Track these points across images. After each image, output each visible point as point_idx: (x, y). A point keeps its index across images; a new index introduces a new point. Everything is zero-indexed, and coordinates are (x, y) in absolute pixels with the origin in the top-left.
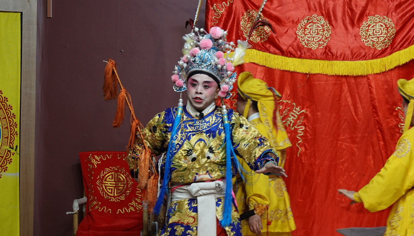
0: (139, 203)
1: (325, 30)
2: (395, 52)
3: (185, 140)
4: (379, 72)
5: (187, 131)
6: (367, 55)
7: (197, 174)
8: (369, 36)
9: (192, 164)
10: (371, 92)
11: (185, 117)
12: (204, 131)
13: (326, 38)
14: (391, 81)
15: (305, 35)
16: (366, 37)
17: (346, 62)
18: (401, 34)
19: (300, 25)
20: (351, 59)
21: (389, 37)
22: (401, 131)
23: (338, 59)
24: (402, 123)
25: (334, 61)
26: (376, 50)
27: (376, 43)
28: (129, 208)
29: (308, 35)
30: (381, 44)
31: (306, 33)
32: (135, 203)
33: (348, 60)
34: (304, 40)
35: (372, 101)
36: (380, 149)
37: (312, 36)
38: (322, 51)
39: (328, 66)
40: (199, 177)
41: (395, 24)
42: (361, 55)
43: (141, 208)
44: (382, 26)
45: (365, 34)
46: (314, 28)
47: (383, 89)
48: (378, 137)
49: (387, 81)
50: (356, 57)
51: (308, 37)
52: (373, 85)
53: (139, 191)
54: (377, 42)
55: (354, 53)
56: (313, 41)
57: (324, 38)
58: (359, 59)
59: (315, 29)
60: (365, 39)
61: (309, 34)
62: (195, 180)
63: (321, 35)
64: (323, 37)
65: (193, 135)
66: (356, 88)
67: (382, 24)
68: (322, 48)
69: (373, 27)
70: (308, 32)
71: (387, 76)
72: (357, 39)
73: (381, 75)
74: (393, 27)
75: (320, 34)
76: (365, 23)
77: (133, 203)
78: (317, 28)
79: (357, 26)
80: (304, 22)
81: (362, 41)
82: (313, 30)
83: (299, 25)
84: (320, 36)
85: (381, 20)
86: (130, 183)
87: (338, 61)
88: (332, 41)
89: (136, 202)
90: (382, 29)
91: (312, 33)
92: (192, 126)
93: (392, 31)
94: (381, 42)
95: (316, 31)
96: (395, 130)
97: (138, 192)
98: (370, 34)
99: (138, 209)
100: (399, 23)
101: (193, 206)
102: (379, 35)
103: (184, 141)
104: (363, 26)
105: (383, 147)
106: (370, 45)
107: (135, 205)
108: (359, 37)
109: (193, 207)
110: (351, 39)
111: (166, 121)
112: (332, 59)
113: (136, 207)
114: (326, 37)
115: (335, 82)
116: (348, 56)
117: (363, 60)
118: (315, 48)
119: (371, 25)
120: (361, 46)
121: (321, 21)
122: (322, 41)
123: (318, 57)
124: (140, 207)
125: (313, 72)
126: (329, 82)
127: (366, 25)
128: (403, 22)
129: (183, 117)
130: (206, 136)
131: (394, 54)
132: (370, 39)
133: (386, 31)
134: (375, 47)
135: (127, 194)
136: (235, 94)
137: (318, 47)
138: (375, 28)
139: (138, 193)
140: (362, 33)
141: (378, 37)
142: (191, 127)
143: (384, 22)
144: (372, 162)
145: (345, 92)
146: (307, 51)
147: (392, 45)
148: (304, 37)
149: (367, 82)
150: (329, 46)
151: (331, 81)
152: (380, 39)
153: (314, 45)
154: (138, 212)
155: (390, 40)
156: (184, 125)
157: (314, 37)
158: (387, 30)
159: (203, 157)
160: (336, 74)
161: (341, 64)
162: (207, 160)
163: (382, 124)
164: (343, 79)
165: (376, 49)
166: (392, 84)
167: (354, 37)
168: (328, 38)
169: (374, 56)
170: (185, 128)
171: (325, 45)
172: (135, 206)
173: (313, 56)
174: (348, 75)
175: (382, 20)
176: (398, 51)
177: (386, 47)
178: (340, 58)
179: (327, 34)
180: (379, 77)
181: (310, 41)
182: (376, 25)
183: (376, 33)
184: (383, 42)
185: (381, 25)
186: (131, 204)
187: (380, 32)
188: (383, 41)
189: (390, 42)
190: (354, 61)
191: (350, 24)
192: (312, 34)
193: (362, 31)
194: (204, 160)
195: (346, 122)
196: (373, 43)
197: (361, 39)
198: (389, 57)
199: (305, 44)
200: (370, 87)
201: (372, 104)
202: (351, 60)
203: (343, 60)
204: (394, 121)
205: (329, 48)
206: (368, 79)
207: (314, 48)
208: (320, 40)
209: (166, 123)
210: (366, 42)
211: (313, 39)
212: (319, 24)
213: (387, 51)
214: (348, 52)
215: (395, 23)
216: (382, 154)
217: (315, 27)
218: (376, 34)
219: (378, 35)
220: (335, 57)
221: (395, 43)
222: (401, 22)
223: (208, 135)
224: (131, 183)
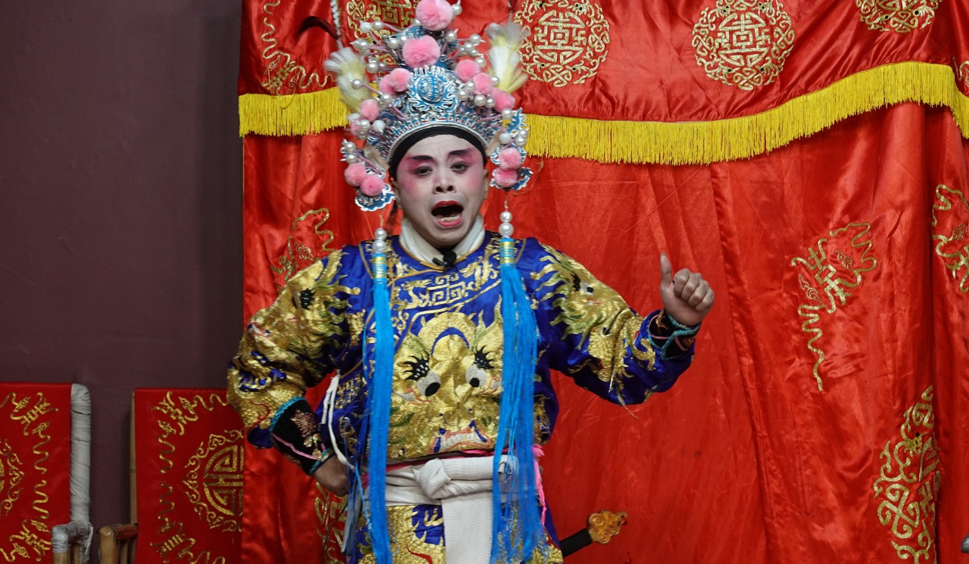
0: (42, 535)
1: (592, 30)
2: (790, 98)
3: (405, 333)
4: (745, 154)
5: (411, 306)
6: (713, 106)
7: (442, 431)
8: (717, 50)
9: (427, 403)
10: (721, 214)
11: (399, 266)
12: (460, 305)
13: (596, 55)
14: (779, 180)
15: (535, 44)
16: (709, 52)
17: (651, 124)
18: (809, 45)
19: (519, 15)
20: (666, 117)
21: (777, 55)
22: (803, 326)
23: (630, 115)
24: (809, 305)
25: (617, 122)
26: (737, 92)
27: (737, 71)
28: (13, 548)
29: (544, 44)
30: (752, 75)
31: (535, 40)
32: (29, 535)
33: (657, 118)
34: (531, 58)
35: (723, 239)
36: (744, 380)
37: (555, 48)
38: (581, 91)
39: (599, 137)
40: (449, 440)
41: (792, 18)
42: (695, 105)
43: (47, 549)
44: (755, 22)
45: (706, 45)
46: (559, 25)
47: (756, 205)
48: (738, 345)
49: (766, 182)
50: (681, 111)
51: (542, 50)
52: (727, 193)
53: (43, 498)
54: (742, 68)
55: (674, 99)
56: (558, 62)
57: (590, 54)
58: (690, 118)
59: (564, 28)
60: (708, 60)
61: (547, 43)
62: (438, 447)
63: (581, 45)
64: (585, 51)
65: (429, 317)
66: (678, 200)
67: (755, 16)
68: (584, 84)
69: (729, 24)
70: (543, 35)
71: (769, 168)
72: (684, 58)
73: (752, 165)
74: (787, 25)
75: (577, 41)
76: (708, 12)
77: (25, 535)
78: (569, 25)
79: (686, 20)
80: (531, 6)
81: (699, 64)
82: (556, 31)
83: (517, 15)
84: (577, 49)
85: (754, 4)
86: (14, 476)
87: (629, 123)
88: (611, 62)
89: (33, 530)
90: (756, 30)
91: (555, 38)
92: (424, 291)
93: (786, 37)
94: (753, 67)
95: (567, 35)
96: (786, 324)
97: (40, 501)
98: (723, 44)
99: (37, 551)
100: (805, 14)
101: (428, 524)
102: (747, 47)
103: (401, 337)
104: (702, 21)
105: (750, 375)
106: (721, 77)
107: (30, 541)
108: (688, 52)
109: (427, 529)
110: (666, 57)
111: (342, 277)
112: (613, 116)
113: (33, 545)
114: (594, 52)
115: (619, 182)
116: (656, 108)
117: (699, 119)
118: (562, 82)
119: (725, 17)
120: (694, 80)
121: (581, 6)
122: (583, 62)
123: (571, 109)
124: (46, 546)
125: (555, 153)
126: (604, 183)
127: (711, 18)
128: (815, 13)
129: (395, 269)
130: (465, 319)
131: (789, 104)
132: (722, 59)
133: (768, 38)
134: (737, 81)
135: (6, 508)
136: (328, 215)
137: (569, 79)
138: (736, 28)
139: (39, 505)
140: (700, 41)
141: (745, 55)
142: (422, 296)
143: (761, 11)
144: (723, 416)
145: (648, 211)
146: (540, 92)
147: (784, 76)
148: (530, 49)
149: (710, 185)
150: (602, 78)
151: (608, 181)
152: (751, 60)
153: (559, 73)
154: (39, 560)
155: (777, 64)
156: (399, 289)
157: (559, 52)
158: (771, 33)
159: (460, 381)
160: (622, 161)
161: (637, 131)
162: (471, 390)
163: (749, 305)
164: (642, 175)
165: (737, 88)
166: (783, 191)
167: (675, 53)
168: (600, 54)
169: (732, 107)
170: (402, 299)
171: (592, 75)
172: (29, 543)
173: (558, 105)
174: (657, 162)
175: (756, 5)
176: (801, 95)
177: (768, 83)
178: (633, 115)
179: (599, 44)
180: (744, 170)
181: (547, 62)
182: (739, 19)
183: (738, 41)
184: (759, 68)
185: (752, 19)
186: (17, 536)
187: (751, 40)
188: (757, 67)
189: (780, 69)
190: (676, 121)
191: (663, 14)
192: (555, 42)
193: (699, 37)
194: (463, 389)
195: (648, 300)
196: (730, 70)
197: (695, 59)
198: (776, 112)
199: (532, 70)
200: (718, 199)
201: (723, 247)
202: (665, 121)
203: (644, 118)
204: (784, 300)
205: (604, 83)
206: (714, 175)
207: (558, 84)
208: (577, 61)
209: (342, 282)
210: (709, 67)
211: (556, 57)
212: (574, 12)
213: (769, 93)
214: (658, 97)
215: (794, 14)
216: (747, 394)
217: (564, 23)
218: (739, 44)
219: (743, 47)
220: (619, 110)
221: (792, 74)
222: (809, 12)
223: (471, 316)
224: (18, 475)
